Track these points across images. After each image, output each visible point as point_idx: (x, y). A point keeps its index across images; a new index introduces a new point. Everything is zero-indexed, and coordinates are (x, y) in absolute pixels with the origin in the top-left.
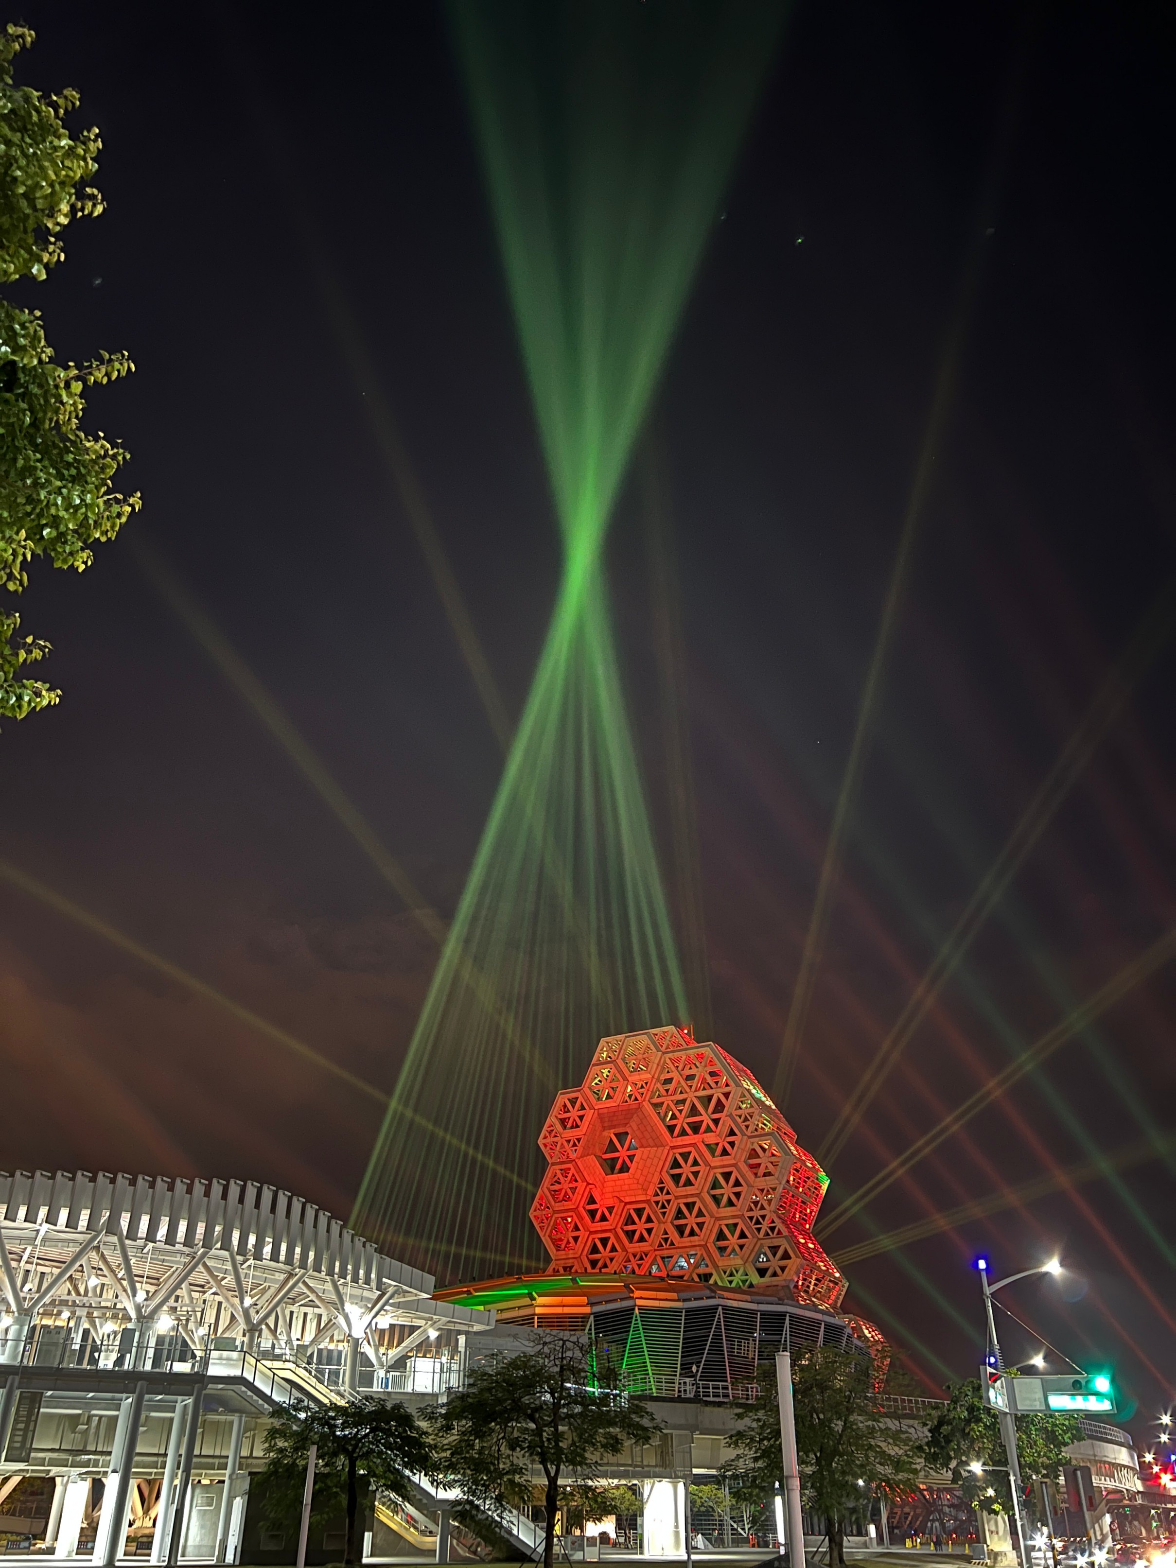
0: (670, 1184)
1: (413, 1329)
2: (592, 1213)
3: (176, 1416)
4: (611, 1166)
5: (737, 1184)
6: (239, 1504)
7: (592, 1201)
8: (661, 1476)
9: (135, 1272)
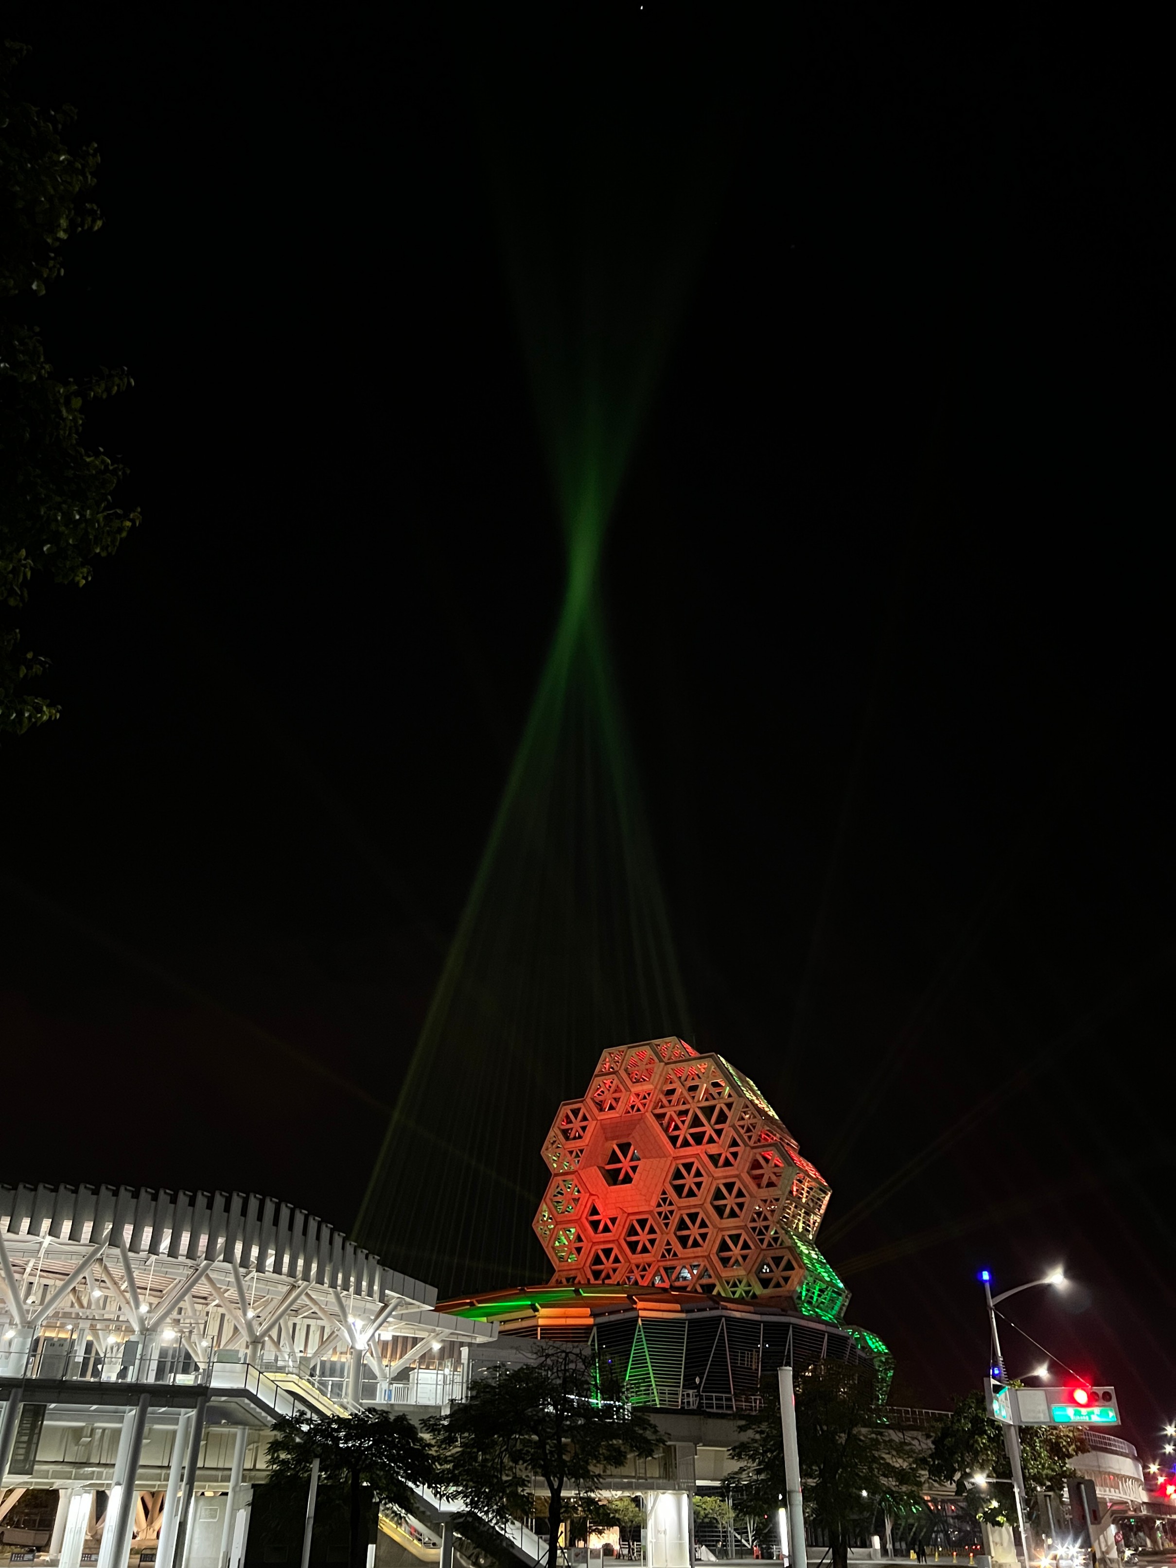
0: (672, 1194)
1: (415, 1341)
2: (595, 1225)
3: (180, 1428)
4: (613, 1177)
5: (740, 1194)
6: (243, 1517)
7: (594, 1211)
8: (664, 1488)
9: (138, 1284)
